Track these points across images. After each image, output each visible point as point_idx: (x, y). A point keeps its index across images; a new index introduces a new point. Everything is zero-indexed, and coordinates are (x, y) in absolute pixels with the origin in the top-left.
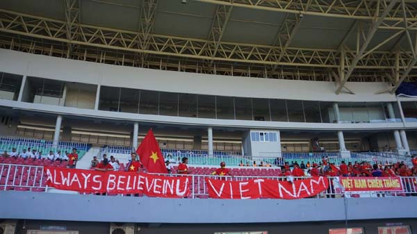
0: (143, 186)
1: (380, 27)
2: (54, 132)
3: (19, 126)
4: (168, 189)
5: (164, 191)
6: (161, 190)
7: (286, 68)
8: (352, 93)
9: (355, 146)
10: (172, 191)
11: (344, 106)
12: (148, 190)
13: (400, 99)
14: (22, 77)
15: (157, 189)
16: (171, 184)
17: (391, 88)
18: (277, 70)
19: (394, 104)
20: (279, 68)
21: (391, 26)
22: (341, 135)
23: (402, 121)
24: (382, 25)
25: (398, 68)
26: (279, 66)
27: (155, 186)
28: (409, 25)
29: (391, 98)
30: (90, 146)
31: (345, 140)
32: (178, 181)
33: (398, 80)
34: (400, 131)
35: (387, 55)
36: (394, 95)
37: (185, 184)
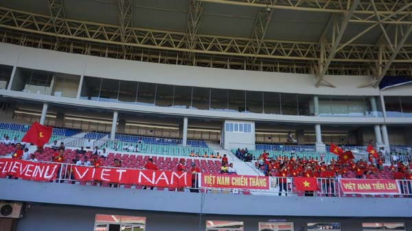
0: (17, 170)
1: (352, 21)
2: (40, 117)
3: (16, 112)
4: (38, 173)
5: (34, 175)
6: (31, 174)
7: (266, 61)
8: (332, 86)
9: (343, 140)
10: (41, 176)
11: (324, 99)
12: (21, 174)
13: (383, 93)
14: (12, 67)
15: (28, 173)
16: (41, 169)
17: (374, 81)
18: (256, 62)
19: (377, 98)
20: (259, 60)
21: (363, 19)
22: (318, 128)
23: (384, 116)
24: (352, 18)
25: (381, 61)
26: (258, 58)
27: (28, 170)
28: (382, 18)
29: (375, 92)
30: (79, 131)
31: (322, 133)
32: (48, 167)
33: (381, 73)
34: (381, 125)
35: (372, 48)
36: (378, 88)
37: (53, 169)
